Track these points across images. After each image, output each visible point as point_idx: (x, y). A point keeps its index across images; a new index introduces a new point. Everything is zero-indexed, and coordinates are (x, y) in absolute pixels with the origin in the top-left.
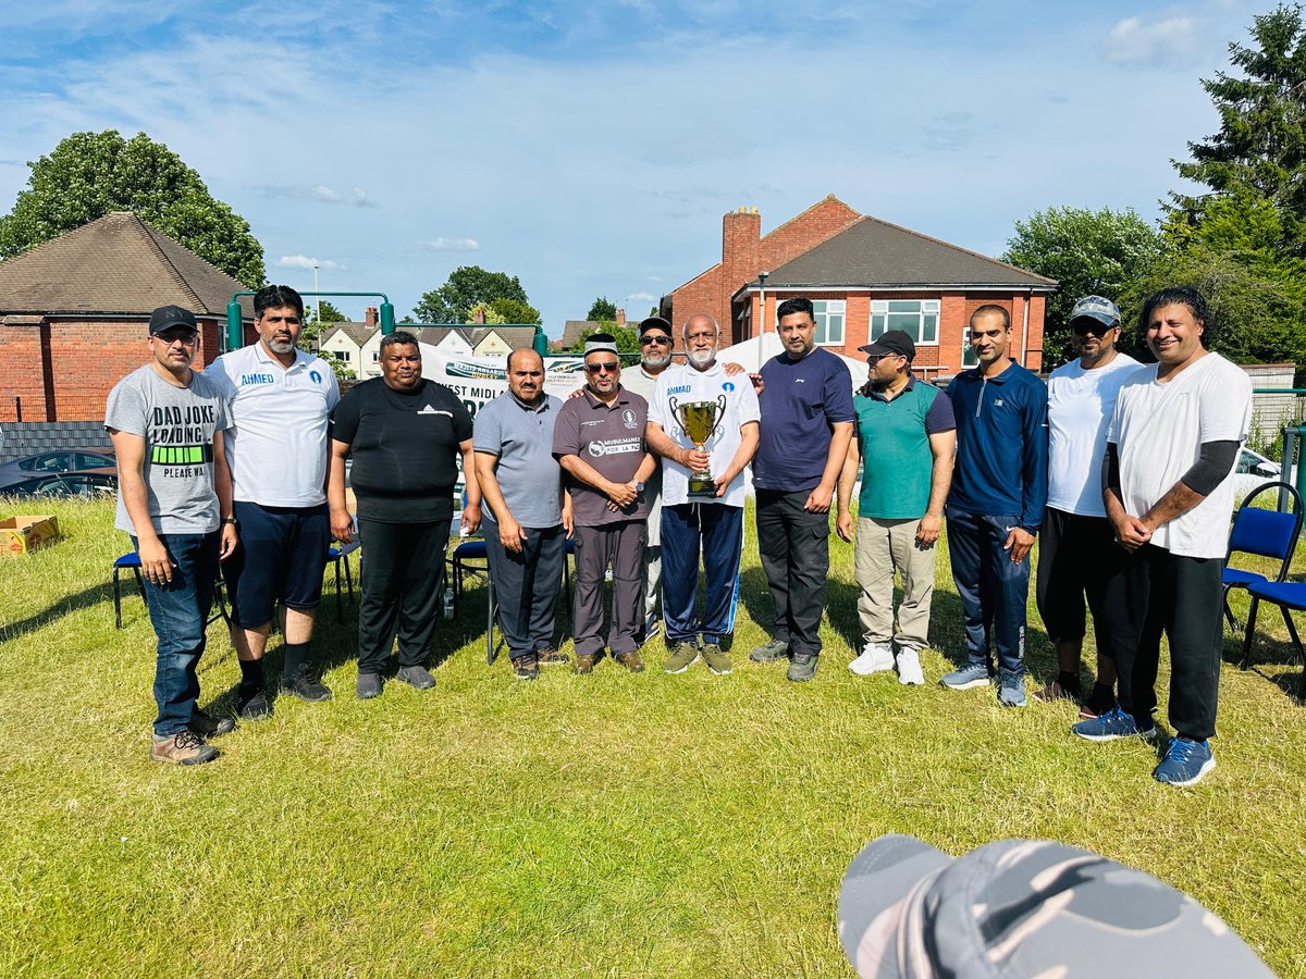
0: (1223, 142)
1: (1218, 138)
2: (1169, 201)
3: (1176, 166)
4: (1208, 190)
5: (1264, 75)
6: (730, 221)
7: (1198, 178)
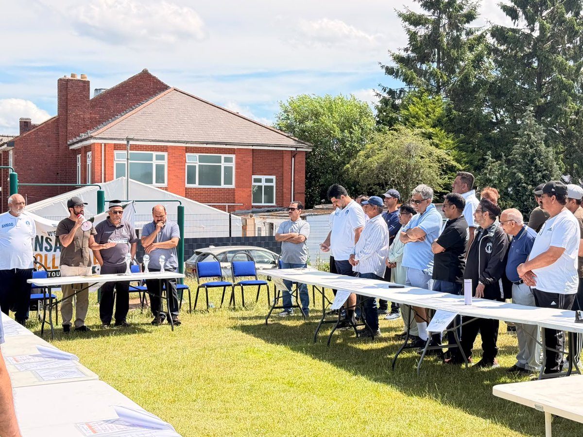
0: (409, 52)
1: (406, 50)
2: (380, 91)
3: (382, 67)
4: (403, 85)
5: (432, 10)
6: (65, 86)
7: (397, 76)
